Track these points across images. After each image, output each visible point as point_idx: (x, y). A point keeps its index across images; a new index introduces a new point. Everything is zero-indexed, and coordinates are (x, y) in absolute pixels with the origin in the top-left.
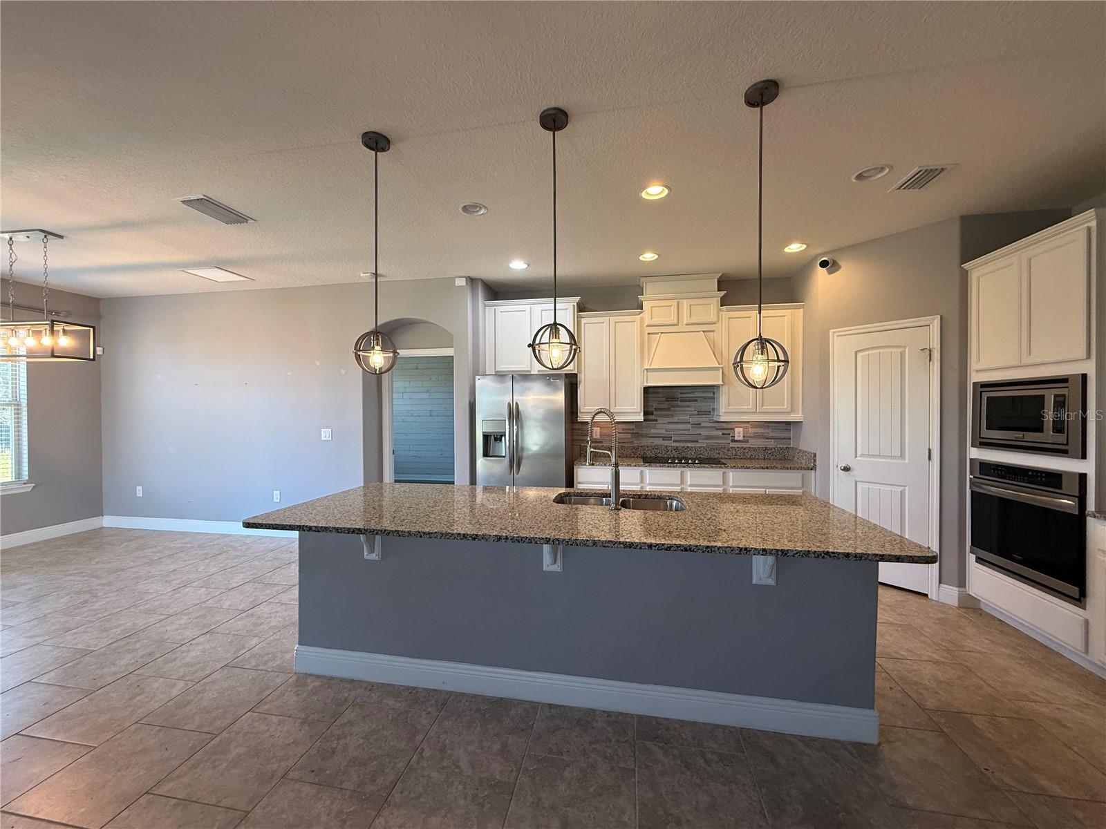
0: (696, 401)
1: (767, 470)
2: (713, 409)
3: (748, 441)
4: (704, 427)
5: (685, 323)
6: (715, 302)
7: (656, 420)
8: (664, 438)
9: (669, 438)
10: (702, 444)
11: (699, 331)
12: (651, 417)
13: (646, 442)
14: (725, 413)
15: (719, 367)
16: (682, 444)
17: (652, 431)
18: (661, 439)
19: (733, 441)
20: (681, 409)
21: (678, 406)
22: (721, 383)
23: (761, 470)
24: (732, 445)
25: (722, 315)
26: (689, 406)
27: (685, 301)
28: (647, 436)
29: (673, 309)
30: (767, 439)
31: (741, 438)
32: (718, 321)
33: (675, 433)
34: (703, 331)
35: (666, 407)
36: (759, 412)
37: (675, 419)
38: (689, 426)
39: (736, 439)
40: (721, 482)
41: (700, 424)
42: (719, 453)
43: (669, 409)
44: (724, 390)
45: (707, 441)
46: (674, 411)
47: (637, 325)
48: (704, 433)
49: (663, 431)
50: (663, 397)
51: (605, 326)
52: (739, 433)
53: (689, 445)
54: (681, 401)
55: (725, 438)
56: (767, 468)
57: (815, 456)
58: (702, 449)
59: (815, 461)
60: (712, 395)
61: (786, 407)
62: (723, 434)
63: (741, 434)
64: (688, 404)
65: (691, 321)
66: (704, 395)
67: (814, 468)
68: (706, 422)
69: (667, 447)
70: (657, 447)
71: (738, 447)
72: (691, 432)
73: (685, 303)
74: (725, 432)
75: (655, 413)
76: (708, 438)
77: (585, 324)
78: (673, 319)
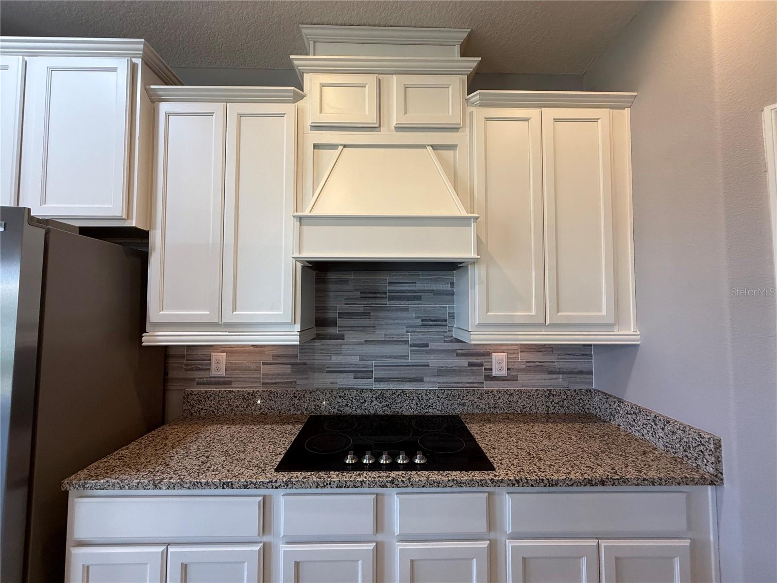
0: (419, 298)
1: (600, 488)
2: (452, 316)
3: (515, 379)
4: (434, 351)
5: (394, 123)
6: (456, 84)
7: (342, 337)
8: (359, 374)
9: (365, 374)
10: (431, 384)
11: (424, 146)
12: (332, 331)
13: (322, 381)
14: (480, 325)
15: (469, 218)
16: (393, 386)
17: (335, 359)
18: (352, 375)
19: (490, 378)
20: (390, 314)
21: (385, 309)
22: (472, 255)
23: (588, 488)
24: (488, 386)
25: (471, 113)
26: (406, 310)
27: (394, 77)
28: (321, 369)
29: (369, 92)
30: (550, 373)
31: (504, 373)
32: (464, 127)
33: (379, 362)
34: (434, 147)
35: (361, 309)
36: (551, 325)
37: (379, 335)
38: (405, 349)
39: (495, 373)
40: (481, 526)
41: (427, 345)
42: (464, 405)
43: (366, 315)
44: (476, 275)
45: (441, 379)
46: (378, 318)
47: (287, 125)
48: (434, 362)
49: (355, 360)
50: (357, 290)
51: (216, 121)
52: (499, 364)
53: (407, 386)
54: (391, 298)
55: (473, 373)
56: (603, 483)
57: (718, 446)
58: (431, 396)
59: (718, 460)
60: (448, 287)
61: (604, 312)
62: (471, 365)
63: (504, 365)
64: (403, 304)
65: (407, 120)
66: (434, 287)
67: (716, 480)
68: (438, 340)
69: (362, 391)
70: (343, 392)
71: (499, 391)
72: (410, 361)
73: (394, 83)
74: (474, 360)
75: (339, 322)
76: (441, 372)
77: (168, 114)
78: (369, 116)
